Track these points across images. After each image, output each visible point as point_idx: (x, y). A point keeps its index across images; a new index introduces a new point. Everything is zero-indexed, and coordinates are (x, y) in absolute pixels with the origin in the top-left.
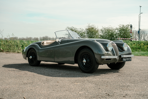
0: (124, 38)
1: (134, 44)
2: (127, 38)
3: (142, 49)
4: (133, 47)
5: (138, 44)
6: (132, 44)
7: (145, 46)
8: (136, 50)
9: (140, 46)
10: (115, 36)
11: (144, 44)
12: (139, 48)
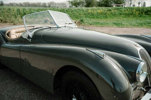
0: (118, 4)
1: (127, 10)
2: (120, 4)
3: (134, 15)
4: (126, 13)
5: (131, 10)
6: (125, 10)
7: (137, 12)
8: (129, 16)
9: (133, 12)
10: (109, 3)
11: (136, 10)
12: (131, 14)
